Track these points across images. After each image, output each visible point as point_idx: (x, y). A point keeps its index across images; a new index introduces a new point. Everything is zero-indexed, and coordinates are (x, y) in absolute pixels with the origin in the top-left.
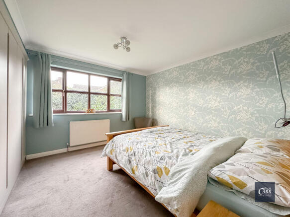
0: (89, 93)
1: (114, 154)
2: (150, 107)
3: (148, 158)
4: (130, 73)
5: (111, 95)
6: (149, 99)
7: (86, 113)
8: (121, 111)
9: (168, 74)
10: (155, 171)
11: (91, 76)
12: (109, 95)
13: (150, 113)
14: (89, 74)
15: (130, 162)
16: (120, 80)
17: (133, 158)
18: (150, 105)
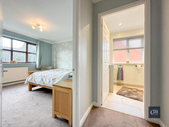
0: (12, 51)
1: (33, 80)
2: (55, 61)
3: (51, 76)
4: (42, 41)
5: (29, 53)
6: (54, 56)
7: (9, 63)
8: (35, 62)
9: (63, 44)
10: (53, 79)
11: (13, 40)
12: (27, 53)
13: (55, 64)
14: (12, 39)
15: (42, 80)
16: (35, 45)
17: (44, 78)
18: (55, 59)
